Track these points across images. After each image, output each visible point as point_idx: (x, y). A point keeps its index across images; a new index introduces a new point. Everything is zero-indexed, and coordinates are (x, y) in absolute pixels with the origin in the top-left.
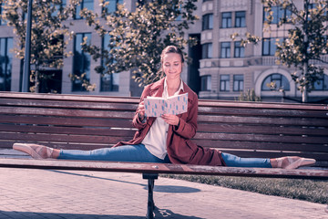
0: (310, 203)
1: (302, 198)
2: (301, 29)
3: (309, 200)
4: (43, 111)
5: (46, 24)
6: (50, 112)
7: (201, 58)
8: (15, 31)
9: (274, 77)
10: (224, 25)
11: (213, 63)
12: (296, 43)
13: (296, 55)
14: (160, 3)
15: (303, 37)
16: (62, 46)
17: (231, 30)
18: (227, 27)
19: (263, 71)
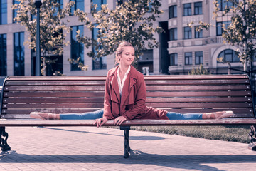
0: (240, 144)
1: (235, 140)
2: (241, 16)
3: (239, 142)
4: (52, 88)
5: (50, 22)
6: (57, 88)
7: (169, 40)
8: (27, 28)
9: (226, 52)
10: (186, 13)
11: (179, 43)
12: (237, 27)
13: (238, 36)
14: (133, 2)
15: (242, 22)
16: (62, 38)
17: (191, 17)
18: (188, 15)
19: (218, 48)
